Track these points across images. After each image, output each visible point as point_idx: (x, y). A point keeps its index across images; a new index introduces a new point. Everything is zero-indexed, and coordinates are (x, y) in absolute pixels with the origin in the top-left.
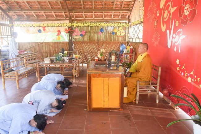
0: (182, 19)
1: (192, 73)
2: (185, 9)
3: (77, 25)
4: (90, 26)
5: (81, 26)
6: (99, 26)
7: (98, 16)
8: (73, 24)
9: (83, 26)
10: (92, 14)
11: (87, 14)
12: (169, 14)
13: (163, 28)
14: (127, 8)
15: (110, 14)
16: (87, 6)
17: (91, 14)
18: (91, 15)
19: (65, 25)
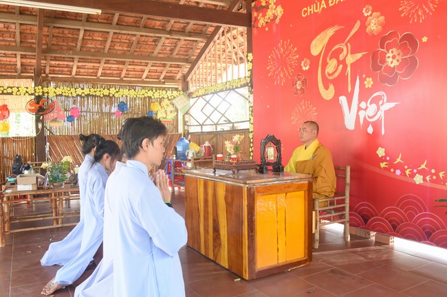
0: (381, 74)
1: (423, 166)
2: (389, 57)
3: (59, 91)
4: (93, 96)
5: (70, 95)
6: (117, 95)
7: (108, 72)
8: (45, 90)
9: (74, 95)
10: (96, 65)
11: (84, 64)
12: (341, 66)
13: (328, 94)
14: (183, 57)
15: (141, 67)
16: (90, 46)
17: (93, 65)
18: (94, 68)
19: (23, 90)
